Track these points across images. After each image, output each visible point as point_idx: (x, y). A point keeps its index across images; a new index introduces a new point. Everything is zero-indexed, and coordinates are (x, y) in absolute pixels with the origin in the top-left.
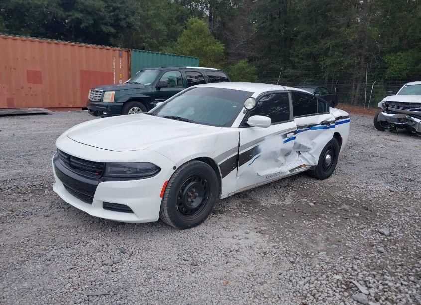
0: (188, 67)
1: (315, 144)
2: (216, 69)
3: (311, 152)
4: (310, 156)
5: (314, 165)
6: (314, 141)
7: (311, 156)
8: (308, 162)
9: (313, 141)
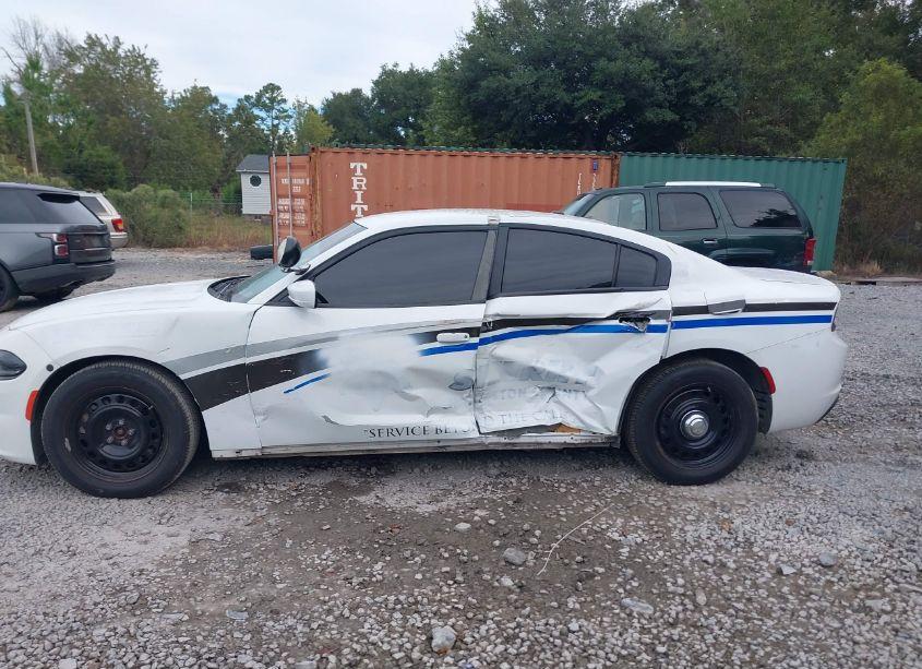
0: (668, 184)
1: (602, 372)
2: (758, 185)
3: (591, 393)
4: (587, 404)
5: (607, 433)
6: (601, 364)
7: (591, 405)
8: (582, 421)
9: (597, 364)
